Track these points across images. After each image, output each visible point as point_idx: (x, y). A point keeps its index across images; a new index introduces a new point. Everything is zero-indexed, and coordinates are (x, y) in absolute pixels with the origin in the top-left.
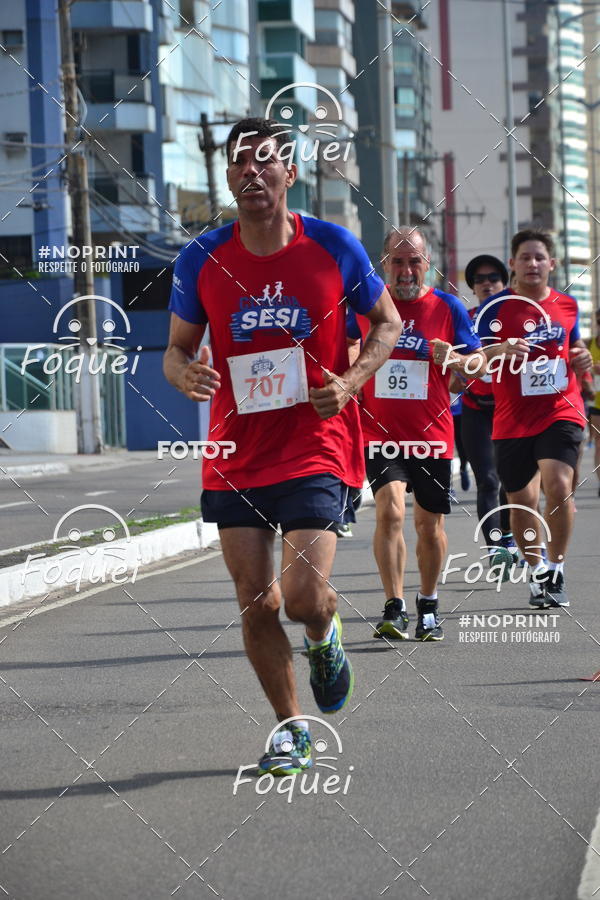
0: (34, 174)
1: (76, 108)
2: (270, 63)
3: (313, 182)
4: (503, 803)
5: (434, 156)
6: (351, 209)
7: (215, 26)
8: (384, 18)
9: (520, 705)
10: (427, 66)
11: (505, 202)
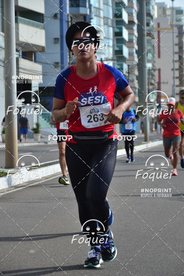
1: (71, 56)
2: (117, 46)
3: (127, 75)
5: (156, 69)
6: (136, 82)
7: (104, 38)
8: (144, 36)
9: (174, 200)
10: (155, 48)
11: (172, 81)
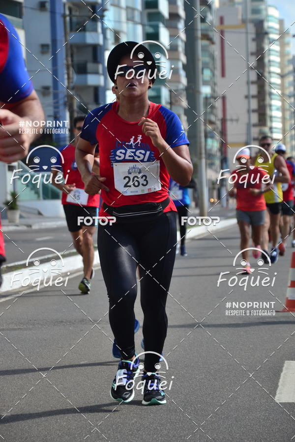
0: (55, 103)
1: (71, 76)
4: (245, 362)
5: (218, 96)
8: (197, 40)
10: (216, 59)
11: (246, 116)
